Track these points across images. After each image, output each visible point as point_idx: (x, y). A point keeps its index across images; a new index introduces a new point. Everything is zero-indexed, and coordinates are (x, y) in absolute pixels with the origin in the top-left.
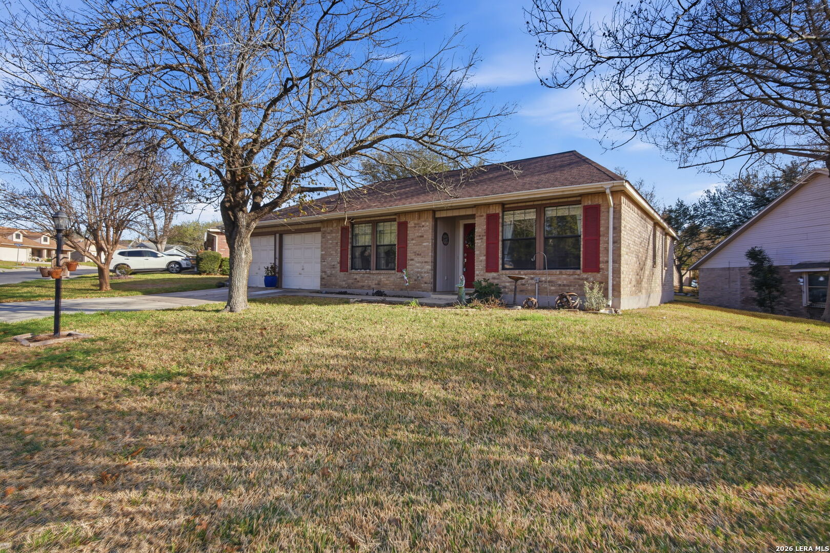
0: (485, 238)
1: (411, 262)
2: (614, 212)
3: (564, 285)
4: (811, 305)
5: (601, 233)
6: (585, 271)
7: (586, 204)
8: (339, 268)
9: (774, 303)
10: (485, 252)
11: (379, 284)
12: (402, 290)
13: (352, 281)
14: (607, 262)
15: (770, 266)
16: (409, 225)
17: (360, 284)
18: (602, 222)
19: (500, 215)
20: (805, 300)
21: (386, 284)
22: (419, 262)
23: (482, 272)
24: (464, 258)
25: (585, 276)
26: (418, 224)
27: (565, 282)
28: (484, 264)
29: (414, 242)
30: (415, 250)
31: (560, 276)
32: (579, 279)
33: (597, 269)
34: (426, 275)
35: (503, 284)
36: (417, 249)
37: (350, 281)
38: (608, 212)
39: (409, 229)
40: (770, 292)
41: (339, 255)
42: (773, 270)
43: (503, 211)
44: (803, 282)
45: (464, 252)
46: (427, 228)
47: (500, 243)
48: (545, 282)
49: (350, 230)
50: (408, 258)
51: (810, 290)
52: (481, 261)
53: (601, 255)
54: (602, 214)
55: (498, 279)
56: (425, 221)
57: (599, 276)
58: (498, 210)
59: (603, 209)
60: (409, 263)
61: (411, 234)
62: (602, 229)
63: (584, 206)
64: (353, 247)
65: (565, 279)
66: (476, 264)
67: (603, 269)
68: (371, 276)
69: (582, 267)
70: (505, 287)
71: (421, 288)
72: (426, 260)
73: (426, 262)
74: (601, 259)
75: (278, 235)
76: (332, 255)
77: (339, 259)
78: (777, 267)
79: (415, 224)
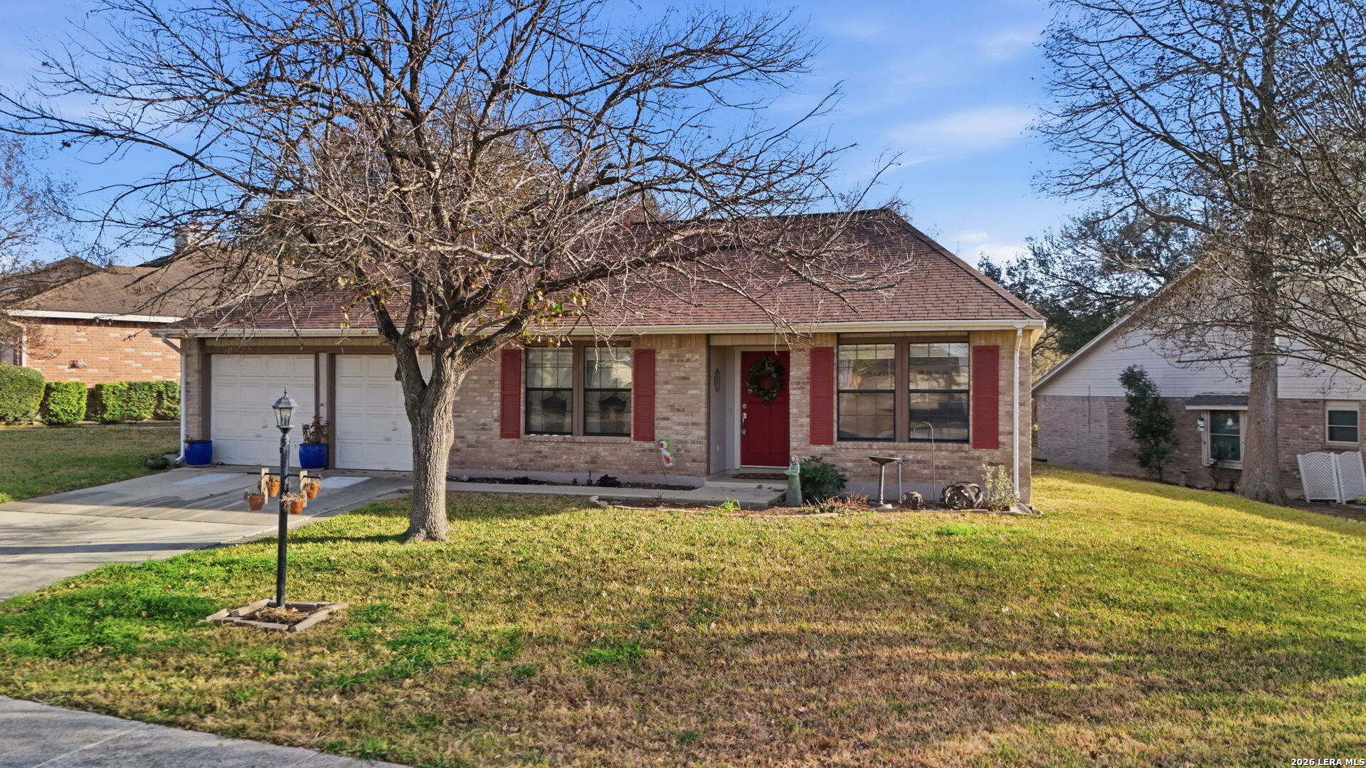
0: (808, 387)
1: (663, 423)
2: (1020, 358)
3: (944, 468)
4: (1215, 464)
5: (1001, 390)
6: (976, 446)
7: (977, 344)
8: (496, 428)
9: (1163, 461)
10: (807, 410)
11: (593, 462)
12: (644, 472)
13: (532, 456)
14: (1011, 433)
15: (1157, 399)
16: (658, 357)
17: (550, 462)
18: (1002, 373)
19: (835, 351)
20: (1206, 457)
21: (609, 463)
22: (679, 424)
23: (803, 445)
24: (743, 411)
25: (977, 453)
26: (677, 356)
27: (945, 463)
28: (807, 430)
29: (669, 387)
30: (672, 402)
31: (938, 453)
32: (967, 458)
33: (995, 444)
34: (695, 447)
35: (841, 465)
36: (676, 400)
37: (526, 456)
38: (1012, 358)
39: (658, 364)
40: (1157, 444)
41: (498, 404)
42: (1160, 404)
43: (838, 344)
44: (1203, 426)
45: (742, 402)
46: (696, 364)
47: (835, 397)
48: (913, 462)
49: (523, 357)
50: (657, 415)
51: (1213, 439)
52: (802, 426)
53: (1000, 423)
54: (1001, 361)
55: (830, 455)
56: (692, 352)
57: (997, 454)
58: (831, 343)
59: (1003, 353)
60: (659, 424)
61: (661, 371)
62: (1001, 383)
63: (975, 347)
64: (528, 390)
65: (945, 458)
66: (792, 429)
67: (1004, 444)
68: (576, 447)
69: (971, 440)
70: (844, 470)
71: (685, 469)
72: (695, 419)
73: (694, 424)
74: (1001, 429)
75: (323, 358)
76: (478, 403)
77: (496, 413)
78: (1166, 400)
79: (671, 356)
